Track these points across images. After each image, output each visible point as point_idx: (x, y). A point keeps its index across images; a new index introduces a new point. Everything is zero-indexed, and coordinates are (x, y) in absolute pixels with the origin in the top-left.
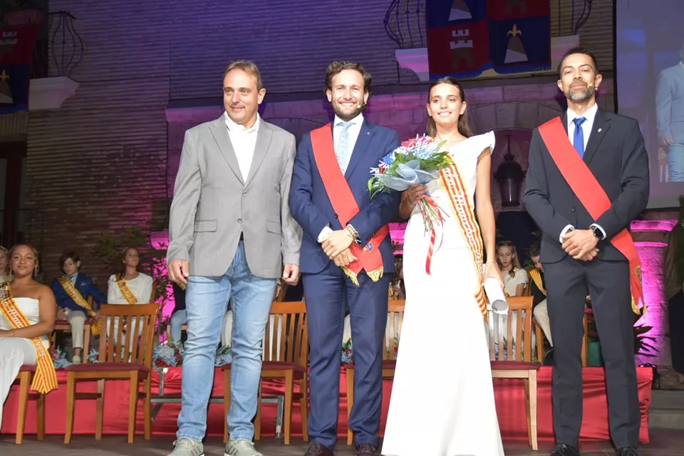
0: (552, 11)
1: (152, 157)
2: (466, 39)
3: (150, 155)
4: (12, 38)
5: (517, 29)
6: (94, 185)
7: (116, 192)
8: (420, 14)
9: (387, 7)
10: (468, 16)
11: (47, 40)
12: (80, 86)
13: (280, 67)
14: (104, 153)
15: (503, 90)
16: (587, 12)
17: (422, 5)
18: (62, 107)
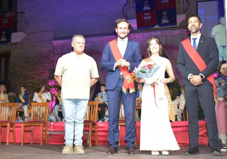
0: (177, 6)
1: (49, 56)
2: (149, 16)
3: (48, 56)
4: (6, 21)
5: (165, 13)
6: (30, 65)
7: (38, 68)
8: (134, 8)
9: (122, 6)
10: (149, 8)
11: (17, 21)
12: (26, 35)
13: (89, 26)
14: (34, 55)
15: (161, 32)
16: (188, 6)
17: (134, 5)
18: (21, 41)
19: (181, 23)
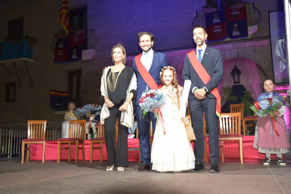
0: (248, 18)
2: (219, 29)
4: (77, 39)
5: (236, 24)
8: (204, 21)
9: (192, 20)
10: (219, 21)
11: (87, 39)
12: (97, 52)
15: (232, 45)
16: (260, 17)
17: (204, 18)
18: (92, 58)
19: (253, 35)
